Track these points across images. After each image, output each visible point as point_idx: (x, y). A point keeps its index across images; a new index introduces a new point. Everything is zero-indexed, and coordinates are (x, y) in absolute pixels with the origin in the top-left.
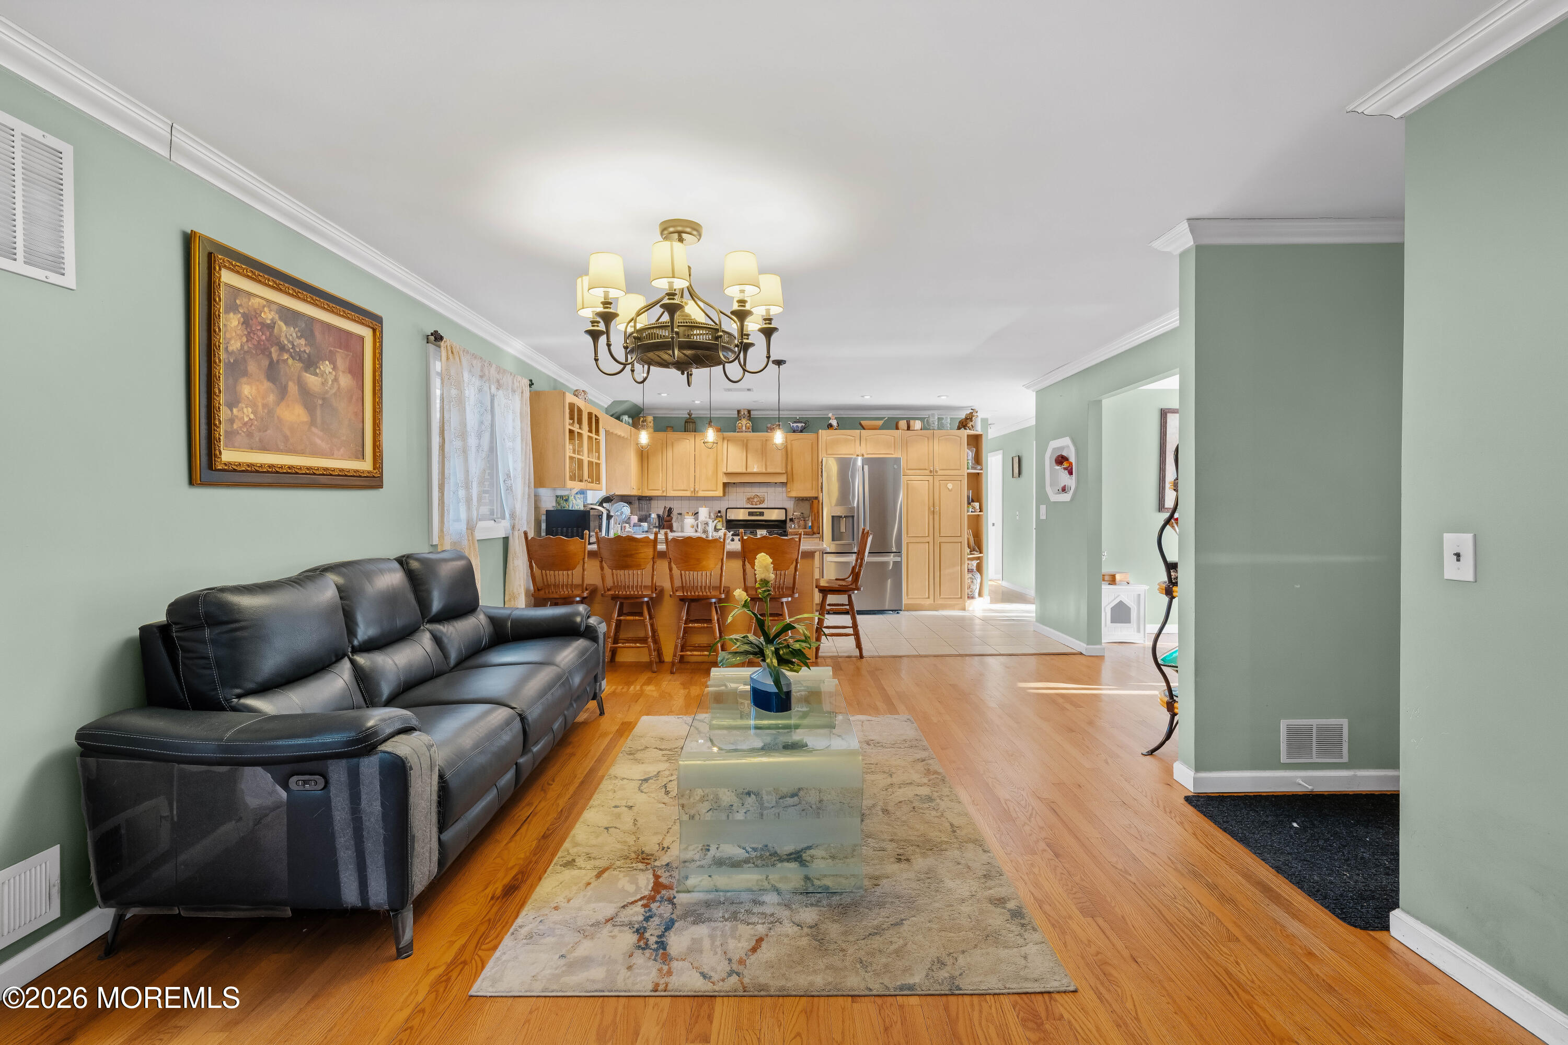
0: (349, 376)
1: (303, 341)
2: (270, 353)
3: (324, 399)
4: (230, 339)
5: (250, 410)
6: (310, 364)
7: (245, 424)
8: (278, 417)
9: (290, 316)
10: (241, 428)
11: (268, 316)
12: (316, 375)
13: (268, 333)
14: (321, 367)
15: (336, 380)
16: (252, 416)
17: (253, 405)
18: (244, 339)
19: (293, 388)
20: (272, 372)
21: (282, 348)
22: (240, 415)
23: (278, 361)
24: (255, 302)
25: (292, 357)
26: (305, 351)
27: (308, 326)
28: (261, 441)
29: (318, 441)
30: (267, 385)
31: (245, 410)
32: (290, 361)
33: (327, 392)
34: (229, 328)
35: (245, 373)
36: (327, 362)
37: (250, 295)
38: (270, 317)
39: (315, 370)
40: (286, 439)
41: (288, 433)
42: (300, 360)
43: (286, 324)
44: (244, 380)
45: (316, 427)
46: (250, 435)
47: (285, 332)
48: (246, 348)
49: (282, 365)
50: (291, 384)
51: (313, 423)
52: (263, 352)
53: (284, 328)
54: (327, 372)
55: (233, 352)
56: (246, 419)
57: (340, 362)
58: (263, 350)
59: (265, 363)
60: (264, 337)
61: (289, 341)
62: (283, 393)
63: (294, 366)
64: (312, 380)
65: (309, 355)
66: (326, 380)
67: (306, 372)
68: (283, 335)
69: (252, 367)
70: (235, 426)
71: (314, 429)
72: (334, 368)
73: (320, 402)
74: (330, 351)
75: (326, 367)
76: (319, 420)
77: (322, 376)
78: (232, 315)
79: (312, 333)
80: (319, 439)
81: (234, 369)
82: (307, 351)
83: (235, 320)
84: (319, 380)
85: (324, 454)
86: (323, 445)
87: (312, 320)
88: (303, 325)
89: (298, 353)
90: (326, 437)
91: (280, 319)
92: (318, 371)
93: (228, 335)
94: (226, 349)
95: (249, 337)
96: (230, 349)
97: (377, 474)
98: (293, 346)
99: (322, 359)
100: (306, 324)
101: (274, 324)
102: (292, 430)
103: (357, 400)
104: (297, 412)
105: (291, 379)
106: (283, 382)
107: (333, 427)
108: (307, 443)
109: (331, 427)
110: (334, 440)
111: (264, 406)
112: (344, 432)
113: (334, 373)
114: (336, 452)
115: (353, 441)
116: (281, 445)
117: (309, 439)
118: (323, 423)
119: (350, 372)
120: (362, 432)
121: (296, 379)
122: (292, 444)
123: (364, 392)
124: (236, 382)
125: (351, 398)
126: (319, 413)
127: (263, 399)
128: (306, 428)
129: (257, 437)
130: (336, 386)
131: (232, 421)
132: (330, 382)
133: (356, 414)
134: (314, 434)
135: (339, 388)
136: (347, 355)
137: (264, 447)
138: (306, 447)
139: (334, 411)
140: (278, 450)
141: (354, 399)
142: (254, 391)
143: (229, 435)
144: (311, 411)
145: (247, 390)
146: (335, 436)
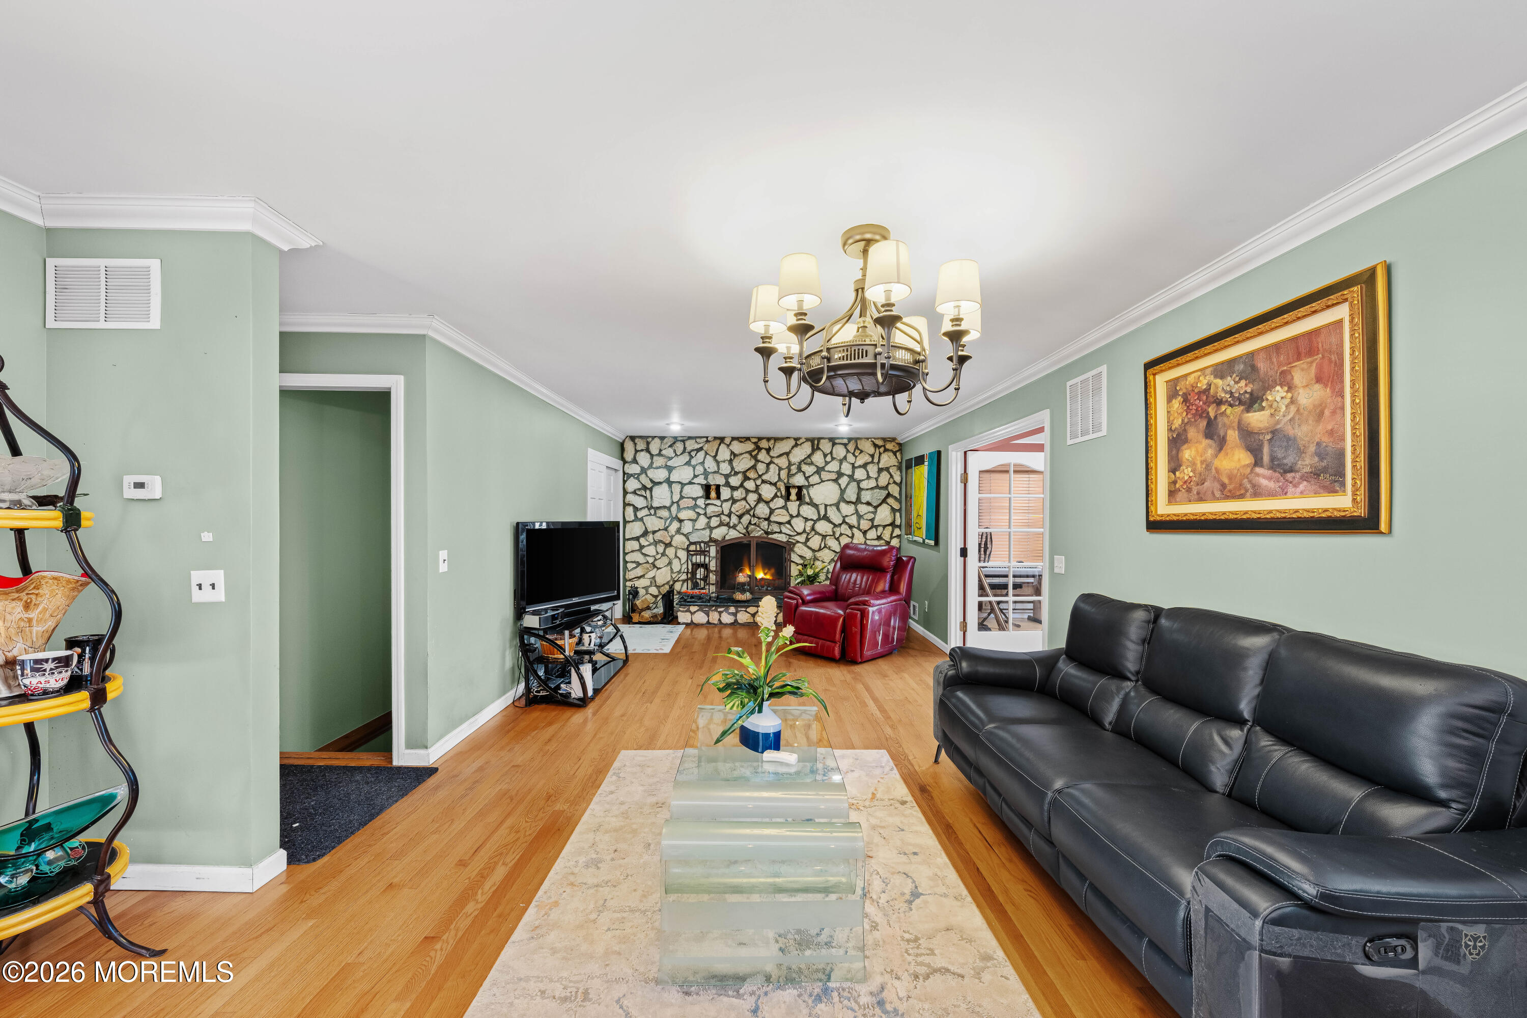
0: (1317, 386)
1: (1243, 383)
2: (1208, 413)
3: (1275, 433)
4: (1173, 420)
5: (1190, 469)
6: (1252, 402)
7: (1185, 482)
8: (1216, 469)
9: (1221, 371)
10: (1182, 486)
11: (1202, 385)
12: (1263, 409)
13: (1205, 398)
14: (1270, 398)
16: (1191, 474)
17: (1194, 464)
18: (1185, 414)
19: (1233, 436)
20: (1211, 431)
21: (1219, 402)
22: (1181, 476)
23: (1216, 417)
24: (1191, 379)
25: (1231, 405)
26: (1246, 392)
27: (1247, 365)
28: (1198, 493)
29: (1264, 482)
30: (1206, 442)
31: (1186, 471)
32: (1229, 410)
33: (1278, 422)
34: (1172, 412)
35: (1186, 441)
36: (1278, 388)
37: (1186, 376)
38: (1205, 382)
39: (1260, 404)
40: (1224, 486)
41: (1226, 481)
42: (1241, 403)
43: (1222, 378)
44: (1185, 446)
45: (1262, 466)
46: (1189, 490)
47: (1222, 387)
48: (1186, 420)
49: (1220, 419)
50: (1230, 433)
51: (1258, 462)
52: (1201, 416)
53: (1219, 382)
54: (1278, 399)
55: (1176, 429)
56: (1186, 478)
57: (1298, 377)
58: (1201, 413)
59: (1203, 424)
60: (1201, 403)
61: (1226, 392)
62: (1221, 443)
63: (1232, 413)
64: (1257, 419)
65: (1251, 394)
66: (1278, 410)
67: (1248, 412)
68: (1220, 389)
69: (1192, 433)
70: (1177, 486)
71: (1258, 470)
72: (1290, 389)
73: (1268, 437)
74: (1283, 373)
75: (1278, 394)
76: (1266, 459)
77: (1271, 406)
78: (1174, 401)
79: (1254, 368)
80: (1265, 478)
81: (1177, 441)
82: (1249, 390)
83: (1176, 403)
84: (1267, 413)
85: (1272, 494)
86: (1271, 485)
87: (1252, 355)
88: (1242, 367)
89: (1239, 399)
90: (1277, 474)
91: (1216, 377)
92: (1264, 404)
93: (1171, 418)
94: (1170, 430)
95: (1188, 411)
96: (1173, 428)
97: (1361, 511)
98: (1231, 393)
99: (1270, 388)
100: (1245, 363)
101: (1209, 385)
102: (1231, 477)
103: (1334, 412)
104: (1236, 457)
105: (1230, 427)
106: (1222, 434)
107: (1289, 461)
108: (1249, 486)
109: (1285, 461)
110: (1289, 476)
111: (1202, 462)
112: (1307, 463)
113: (1290, 395)
114: (1291, 489)
115: (1325, 470)
116: (1218, 494)
117: (1250, 482)
118: (1273, 459)
119: (1319, 380)
120: (1341, 454)
121: (1235, 425)
122: (1230, 491)
123: (1343, 397)
124: (1178, 451)
125: (1321, 414)
126: (1266, 450)
127: (1201, 456)
128: (1249, 470)
129: (1195, 490)
130: (1293, 409)
131: (1175, 482)
132: (1283, 408)
133: (1331, 433)
134: (1258, 475)
135: (1298, 410)
136: (1312, 362)
137: (1201, 499)
138: (1247, 491)
139: (1290, 441)
140: (1215, 499)
141: (1327, 412)
142: (1193, 453)
143: (1172, 494)
144: (1255, 451)
145: (1187, 454)
146: (1291, 470)
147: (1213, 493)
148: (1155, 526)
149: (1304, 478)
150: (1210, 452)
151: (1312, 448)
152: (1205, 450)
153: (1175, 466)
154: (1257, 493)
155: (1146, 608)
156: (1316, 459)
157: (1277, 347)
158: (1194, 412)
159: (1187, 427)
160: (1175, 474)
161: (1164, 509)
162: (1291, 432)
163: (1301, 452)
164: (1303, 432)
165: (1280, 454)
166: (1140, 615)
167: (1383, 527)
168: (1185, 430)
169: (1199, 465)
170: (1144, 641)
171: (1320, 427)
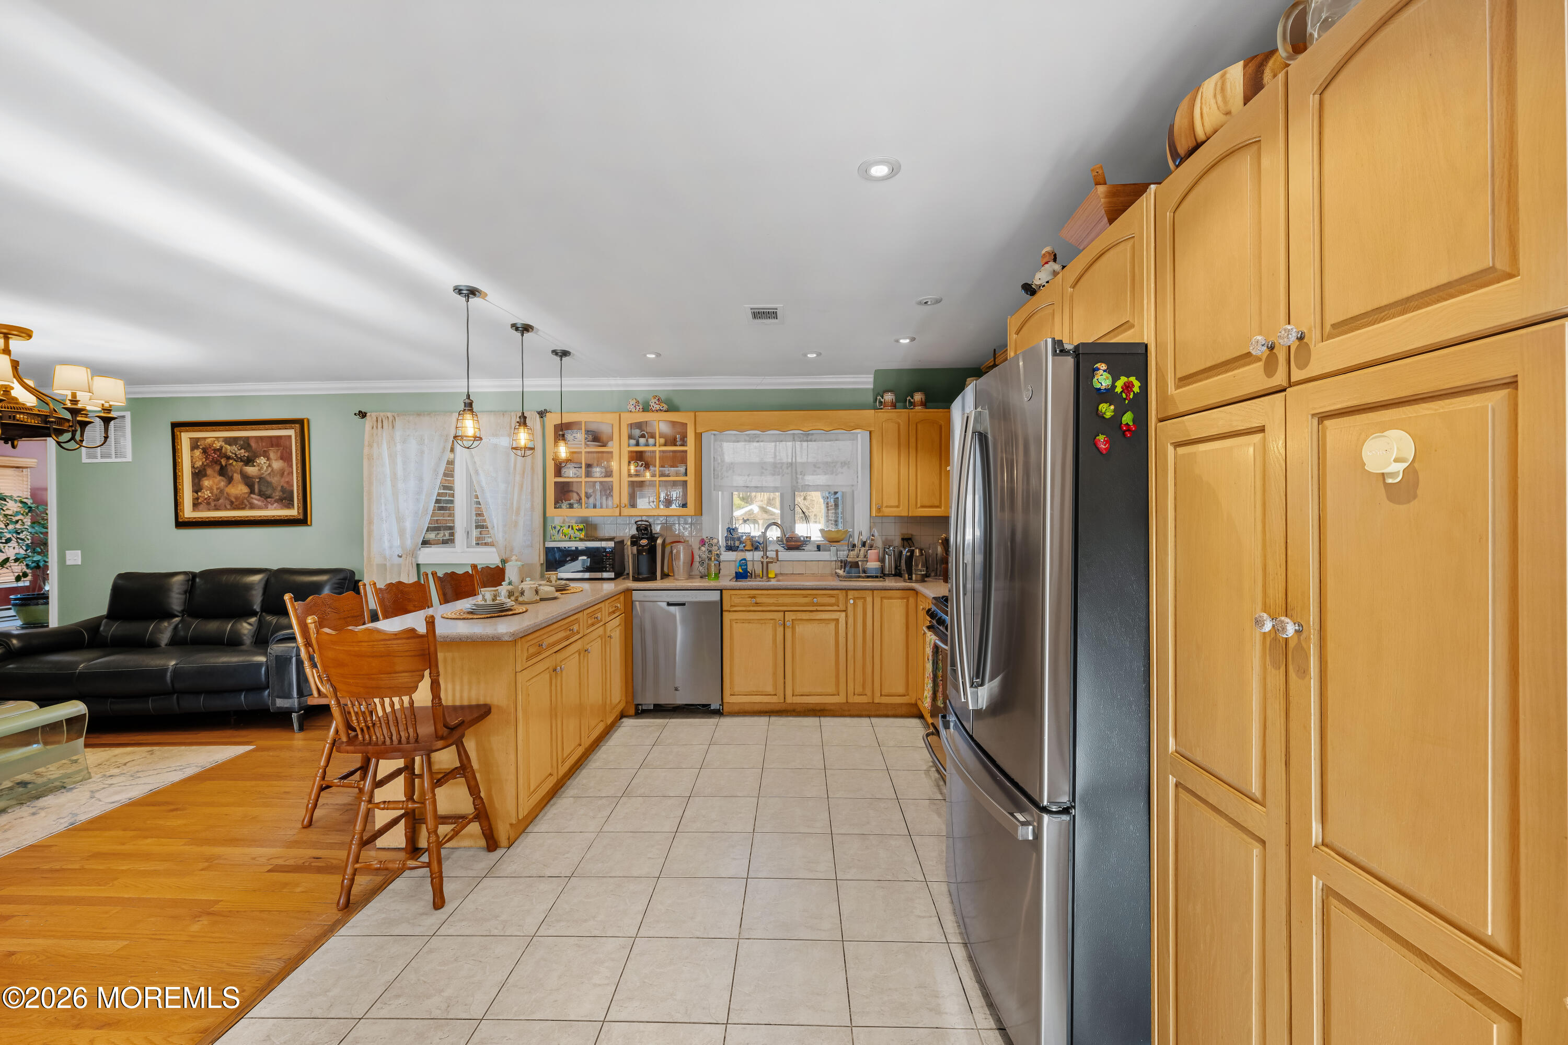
0: (281, 461)
1: (243, 451)
2: (221, 462)
3: (261, 478)
5: (209, 492)
6: (249, 461)
7: (206, 499)
8: (227, 493)
9: (230, 441)
11: (217, 445)
12: (254, 466)
13: (218, 453)
14: (258, 461)
15: (270, 465)
16: (210, 495)
17: (211, 489)
18: (204, 460)
19: (237, 477)
20: (223, 472)
21: (228, 458)
22: (203, 495)
23: (226, 465)
24: (209, 441)
25: (236, 461)
26: (244, 456)
27: (246, 443)
28: (215, 506)
29: (256, 502)
30: (219, 478)
31: (206, 493)
32: (234, 463)
33: (263, 474)
34: (194, 457)
35: (205, 475)
36: (262, 458)
37: (205, 438)
38: (219, 445)
39: (253, 464)
40: (232, 503)
41: (234, 500)
42: (242, 461)
43: (230, 445)
44: (205, 478)
45: (254, 494)
46: (208, 504)
48: (205, 463)
50: (235, 475)
51: (252, 492)
52: (216, 463)
53: (228, 447)
54: (262, 463)
55: (197, 467)
56: (206, 497)
57: (272, 455)
58: (216, 462)
59: (218, 468)
60: (216, 456)
61: (233, 453)
62: (230, 480)
63: (238, 465)
64: (251, 470)
65: (248, 457)
66: (262, 468)
67: (246, 466)
68: (229, 451)
70: (200, 501)
71: (252, 496)
72: (268, 459)
73: (257, 480)
75: (262, 460)
76: (256, 490)
78: (196, 451)
79: (249, 445)
80: (256, 500)
81: (198, 475)
82: (246, 455)
83: (198, 453)
84: (256, 469)
85: (260, 508)
86: (259, 503)
87: (248, 438)
88: (242, 442)
89: (240, 458)
90: (262, 499)
91: (226, 444)
92: (255, 464)
93: (194, 461)
94: (193, 467)
95: (207, 458)
96: (196, 466)
97: (301, 517)
98: (236, 455)
99: (259, 457)
100: (244, 441)
101: (221, 447)
102: (237, 498)
103: (288, 474)
104: (239, 488)
105: (235, 472)
106: (230, 475)
107: (268, 492)
108: (247, 503)
109: (266, 493)
110: (269, 500)
111: (217, 489)
112: (277, 494)
113: (268, 462)
114: (270, 506)
115: (285, 498)
116: (228, 507)
117: (248, 501)
118: (260, 491)
119: (282, 459)
120: (292, 492)
121: (239, 471)
122: (236, 505)
123: (292, 468)
124: (200, 480)
125: (283, 474)
126: (256, 487)
127: (217, 485)
128: (247, 495)
129: (213, 504)
130: (270, 469)
131: (197, 499)
132: (265, 468)
133: (288, 482)
134: (252, 498)
135: (272, 470)
136: (279, 450)
137: (217, 508)
138: (246, 506)
139: (269, 484)
140: (226, 509)
141: (286, 473)
142: (211, 483)
143: (196, 505)
144: (251, 486)
145: (206, 483)
146: (269, 497)
147: (225, 506)
148: (181, 524)
149: (276, 501)
150: (222, 484)
151: (279, 488)
152: (219, 482)
153: (197, 488)
154: (252, 507)
155: (185, 573)
156: (281, 493)
157: (261, 438)
158: (211, 460)
159: (206, 468)
160: (197, 494)
161: (188, 513)
162: (269, 479)
163: (274, 489)
164: (274, 480)
165: (264, 489)
166: (180, 578)
167: (309, 523)
168: (205, 469)
169: (215, 490)
170: (185, 592)
171: (283, 479)
